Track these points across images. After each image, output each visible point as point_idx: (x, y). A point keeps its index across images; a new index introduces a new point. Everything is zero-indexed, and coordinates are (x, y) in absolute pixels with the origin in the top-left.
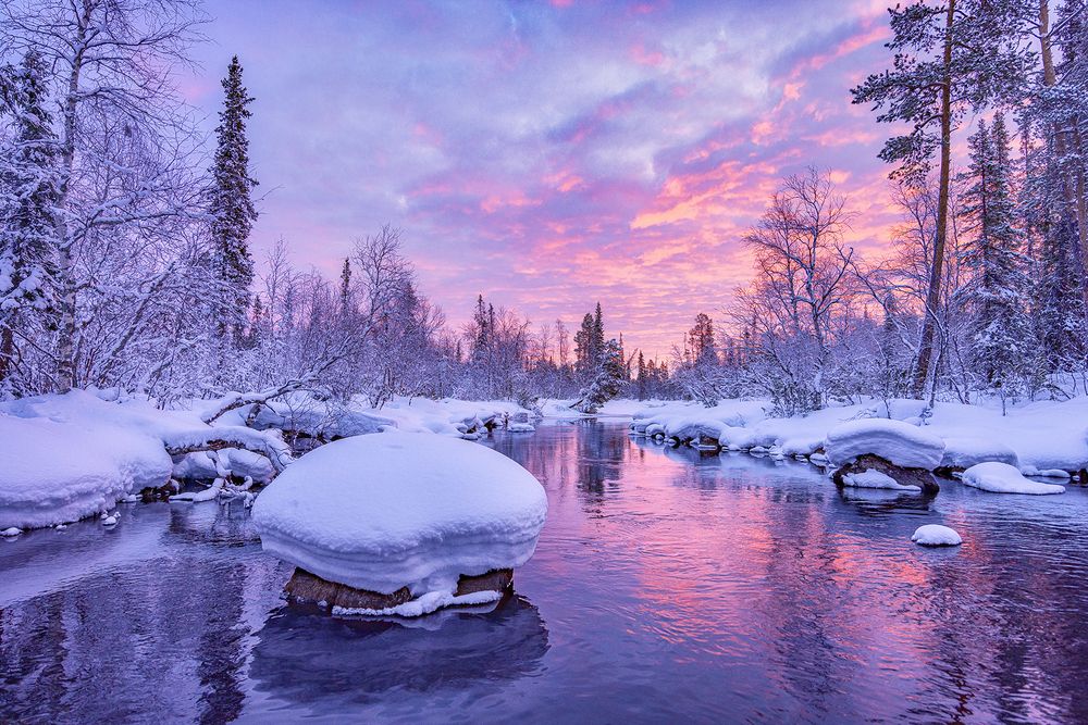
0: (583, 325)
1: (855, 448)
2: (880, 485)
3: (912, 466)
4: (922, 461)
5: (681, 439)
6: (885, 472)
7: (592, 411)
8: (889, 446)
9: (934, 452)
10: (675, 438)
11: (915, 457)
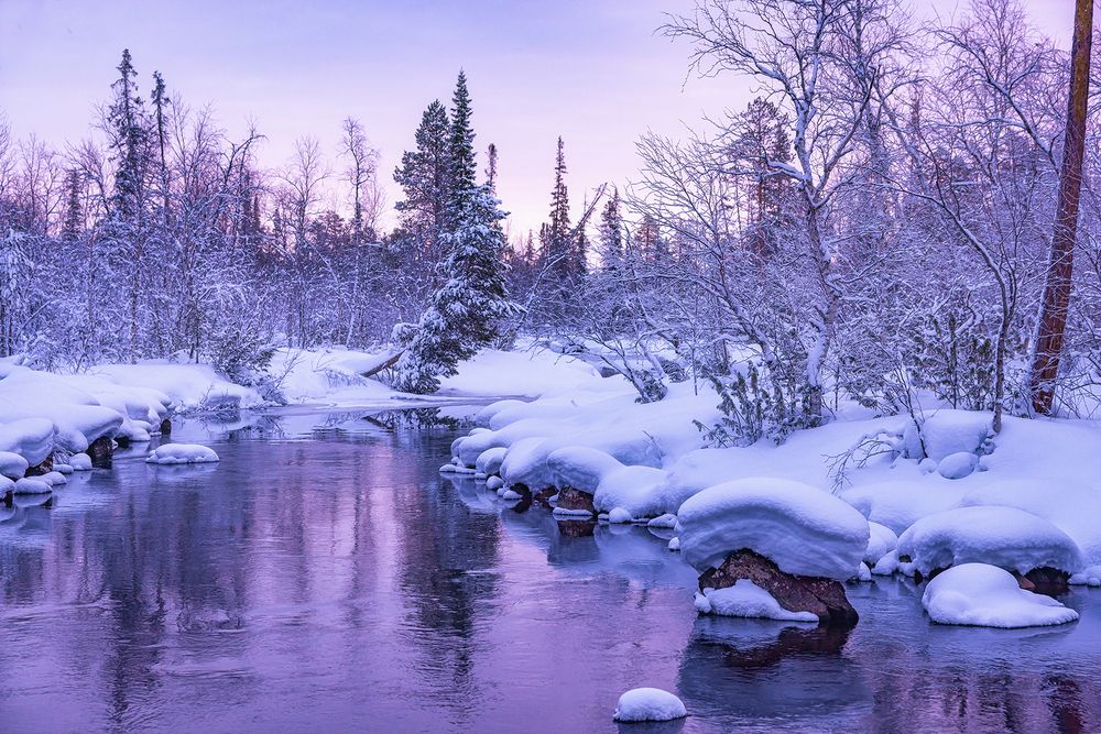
0: (420, 136)
1: (717, 538)
2: (751, 612)
3: (810, 573)
4: (824, 564)
5: (534, 489)
6: (766, 585)
7: (425, 385)
8: (773, 535)
9: (842, 547)
10: (519, 487)
11: (811, 556)
